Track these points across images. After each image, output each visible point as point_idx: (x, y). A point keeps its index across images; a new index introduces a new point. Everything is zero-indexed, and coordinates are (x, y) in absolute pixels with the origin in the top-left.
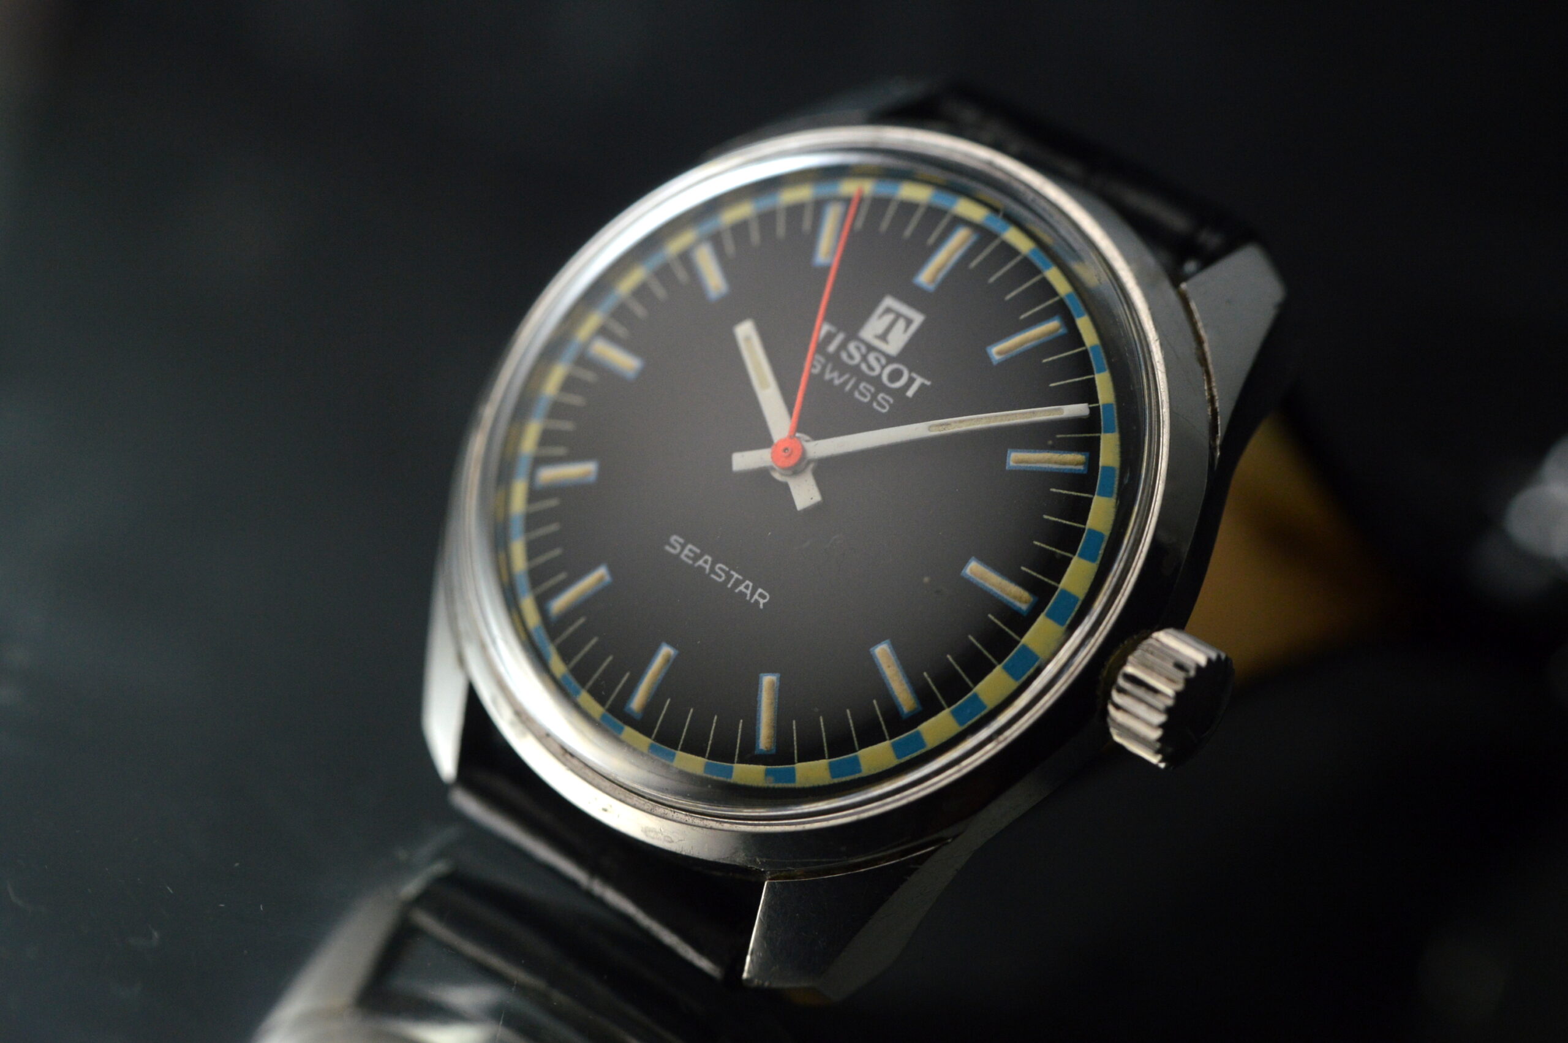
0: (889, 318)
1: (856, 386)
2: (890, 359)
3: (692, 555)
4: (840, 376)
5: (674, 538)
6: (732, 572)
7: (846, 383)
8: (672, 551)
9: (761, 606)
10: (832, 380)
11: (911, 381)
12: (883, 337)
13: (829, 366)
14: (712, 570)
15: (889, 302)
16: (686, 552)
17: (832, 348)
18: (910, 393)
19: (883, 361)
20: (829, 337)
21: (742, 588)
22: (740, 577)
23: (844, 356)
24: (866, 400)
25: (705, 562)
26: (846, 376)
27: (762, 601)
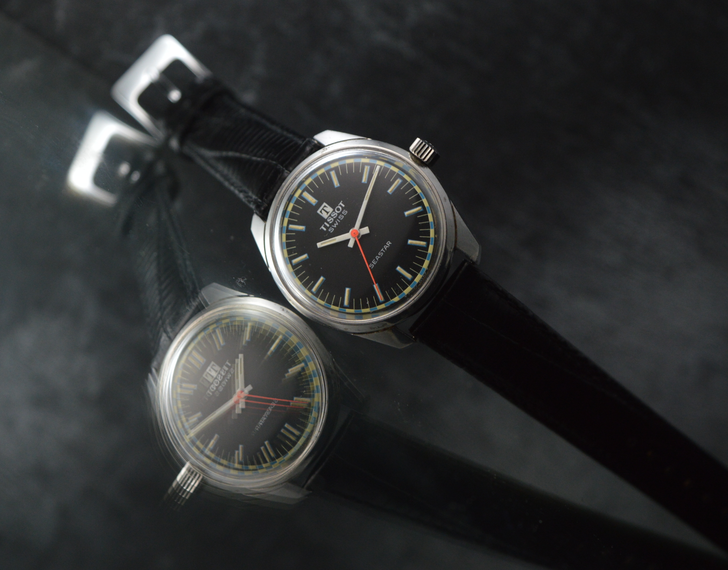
1: (339, 219)
3: (375, 261)
4: (336, 223)
6: (381, 251)
7: (338, 222)
8: (373, 267)
9: (391, 243)
10: (336, 225)
11: (341, 206)
13: (333, 226)
14: (380, 256)
15: (319, 212)
16: (374, 263)
17: (328, 225)
18: (343, 206)
19: (334, 212)
20: (325, 226)
21: (385, 248)
22: (383, 249)
23: (331, 222)
24: (343, 217)
25: (377, 258)
26: (336, 222)
27: (390, 243)
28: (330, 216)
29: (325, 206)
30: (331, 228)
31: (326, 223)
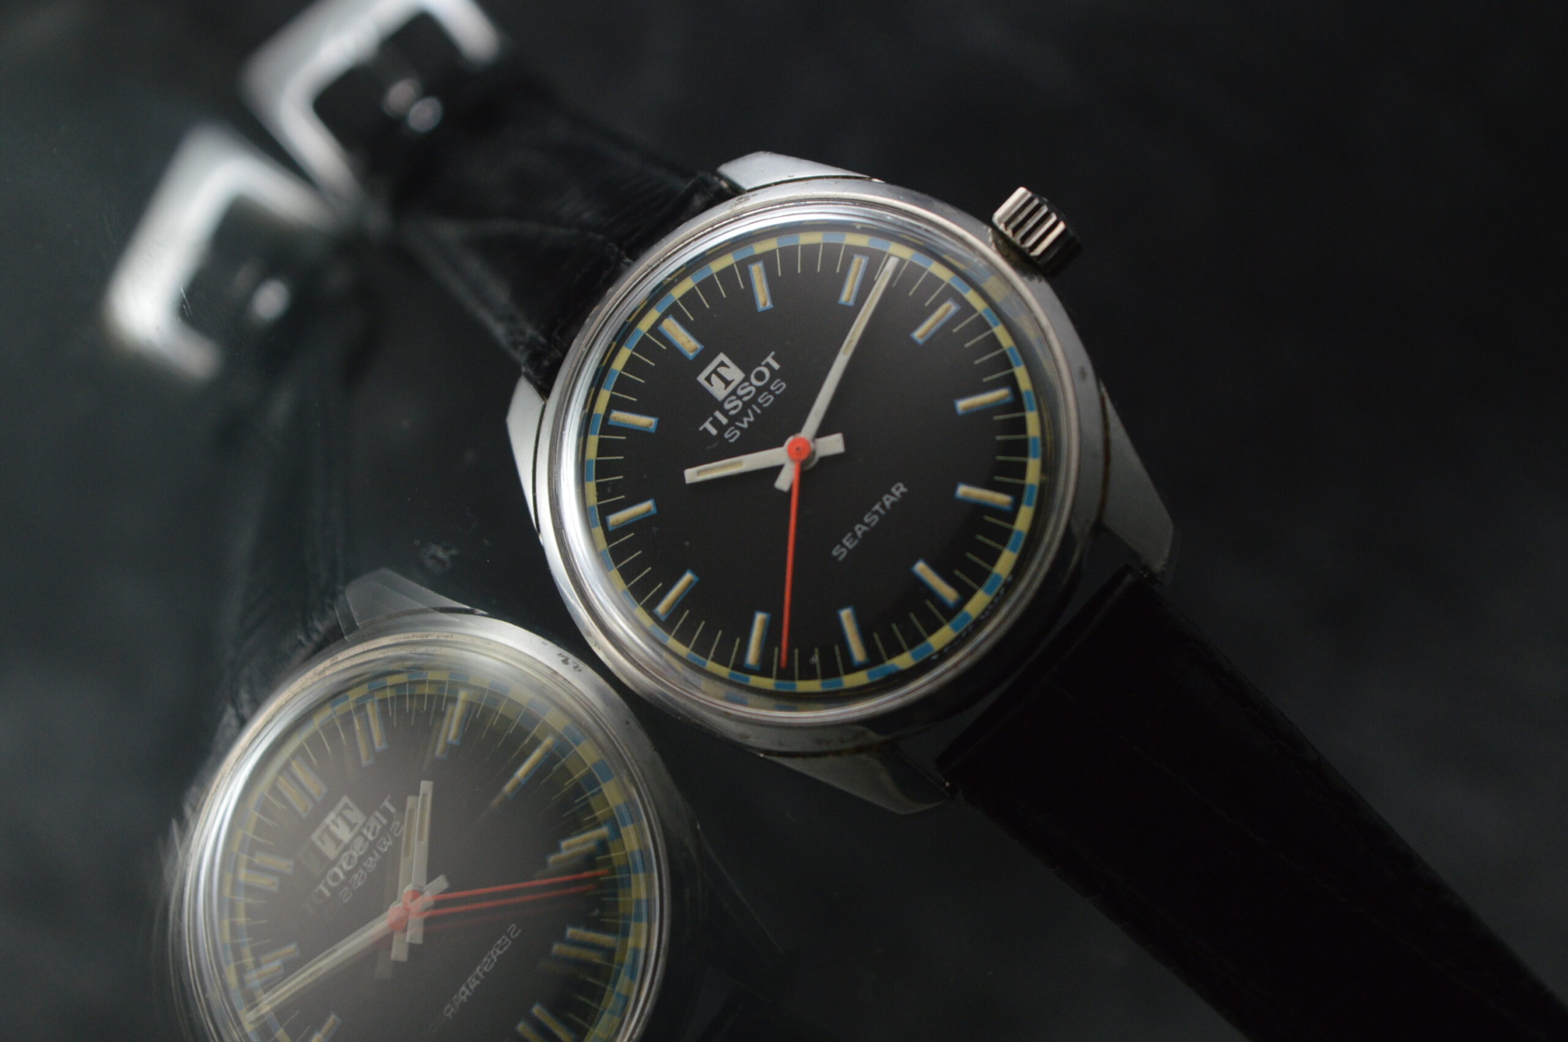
0: (714, 378)
1: (759, 406)
2: (747, 379)
3: (851, 540)
4: (748, 416)
5: (835, 553)
6: (874, 509)
7: (754, 412)
8: (844, 555)
9: (906, 490)
10: (749, 423)
11: (768, 365)
12: (727, 383)
13: (738, 424)
14: (867, 525)
15: (701, 378)
16: (847, 544)
18: (776, 366)
19: (746, 384)
20: (716, 423)
21: (887, 504)
22: (879, 503)
23: (733, 412)
24: (772, 398)
25: (860, 529)
26: (750, 412)
27: (903, 489)
28: (734, 392)
29: (722, 364)
30: (732, 428)
31: (718, 414)
